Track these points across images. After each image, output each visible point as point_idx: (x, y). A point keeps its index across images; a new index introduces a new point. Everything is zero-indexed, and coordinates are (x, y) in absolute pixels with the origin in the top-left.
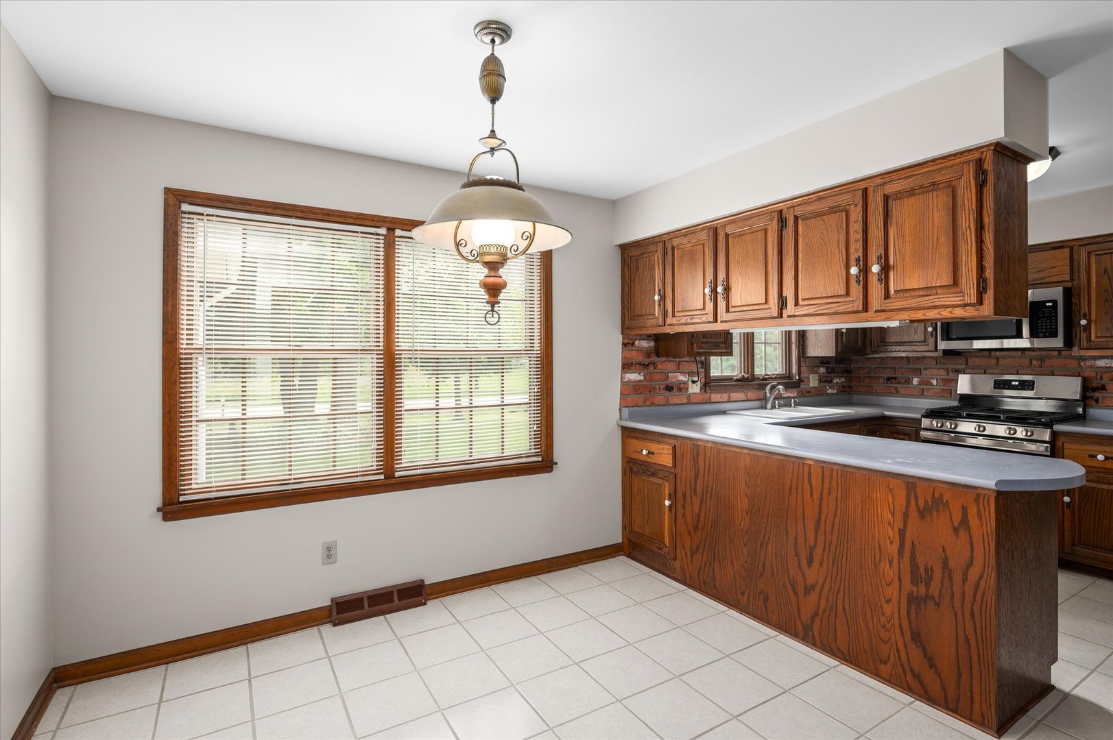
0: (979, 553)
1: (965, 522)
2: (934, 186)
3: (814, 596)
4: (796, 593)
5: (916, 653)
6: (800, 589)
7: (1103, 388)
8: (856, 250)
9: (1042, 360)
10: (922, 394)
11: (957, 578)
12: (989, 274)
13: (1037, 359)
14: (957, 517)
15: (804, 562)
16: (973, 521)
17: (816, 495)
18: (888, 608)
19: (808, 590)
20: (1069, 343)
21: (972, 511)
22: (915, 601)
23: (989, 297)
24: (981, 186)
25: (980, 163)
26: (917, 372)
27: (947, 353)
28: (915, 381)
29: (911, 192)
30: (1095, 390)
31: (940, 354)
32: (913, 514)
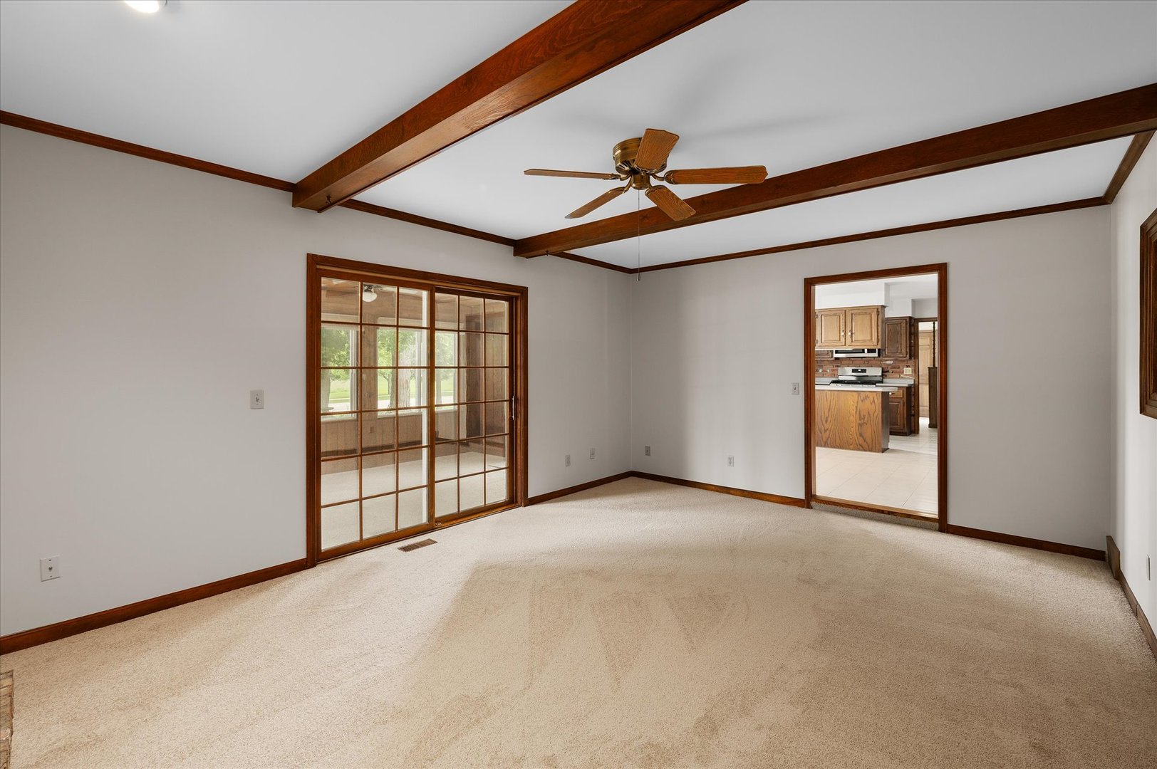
0: (877, 411)
1: (874, 401)
2: (866, 313)
3: (828, 432)
4: (821, 433)
5: (861, 439)
6: (823, 431)
7: (888, 371)
8: (842, 328)
9: (868, 361)
10: (823, 376)
11: (872, 416)
12: (880, 337)
13: (866, 361)
14: (872, 400)
15: (824, 422)
16: (876, 400)
17: (829, 402)
18: (852, 429)
19: (826, 431)
20: (879, 355)
21: (875, 398)
22: (860, 425)
23: (880, 343)
24: (878, 315)
25: (878, 309)
26: (821, 367)
27: (837, 359)
28: (821, 371)
29: (859, 314)
30: (885, 372)
31: (833, 359)
32: (860, 401)
